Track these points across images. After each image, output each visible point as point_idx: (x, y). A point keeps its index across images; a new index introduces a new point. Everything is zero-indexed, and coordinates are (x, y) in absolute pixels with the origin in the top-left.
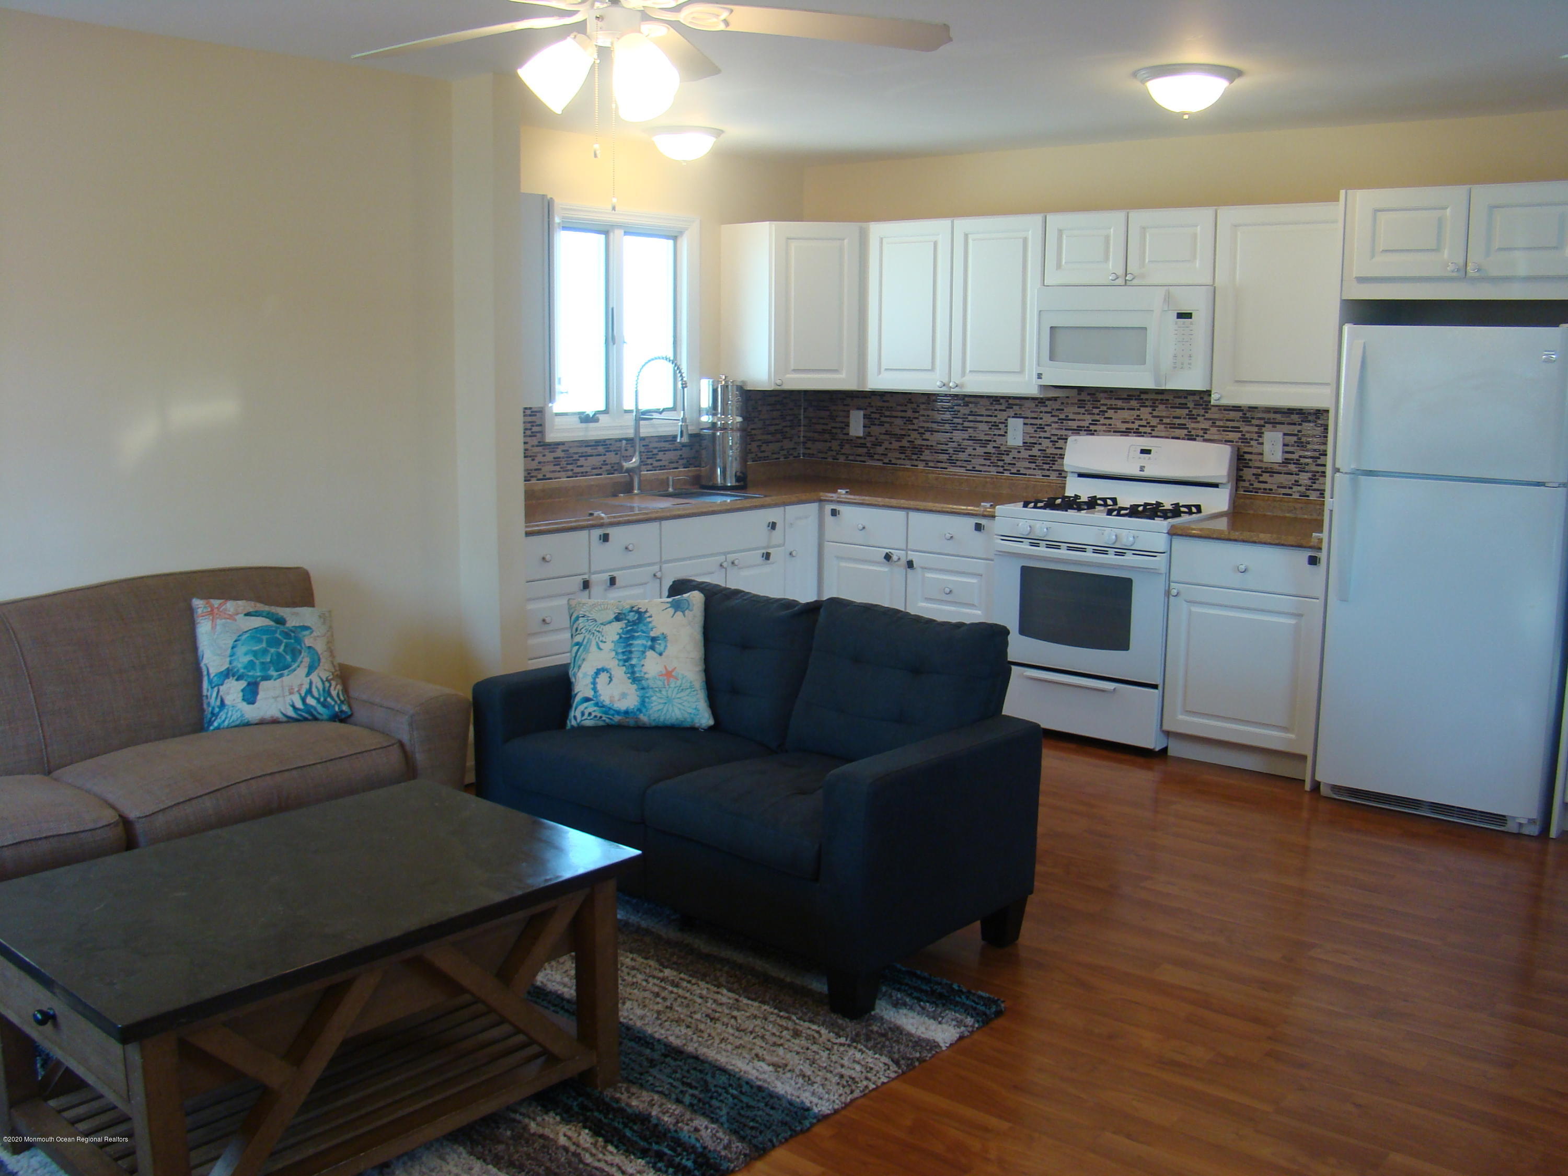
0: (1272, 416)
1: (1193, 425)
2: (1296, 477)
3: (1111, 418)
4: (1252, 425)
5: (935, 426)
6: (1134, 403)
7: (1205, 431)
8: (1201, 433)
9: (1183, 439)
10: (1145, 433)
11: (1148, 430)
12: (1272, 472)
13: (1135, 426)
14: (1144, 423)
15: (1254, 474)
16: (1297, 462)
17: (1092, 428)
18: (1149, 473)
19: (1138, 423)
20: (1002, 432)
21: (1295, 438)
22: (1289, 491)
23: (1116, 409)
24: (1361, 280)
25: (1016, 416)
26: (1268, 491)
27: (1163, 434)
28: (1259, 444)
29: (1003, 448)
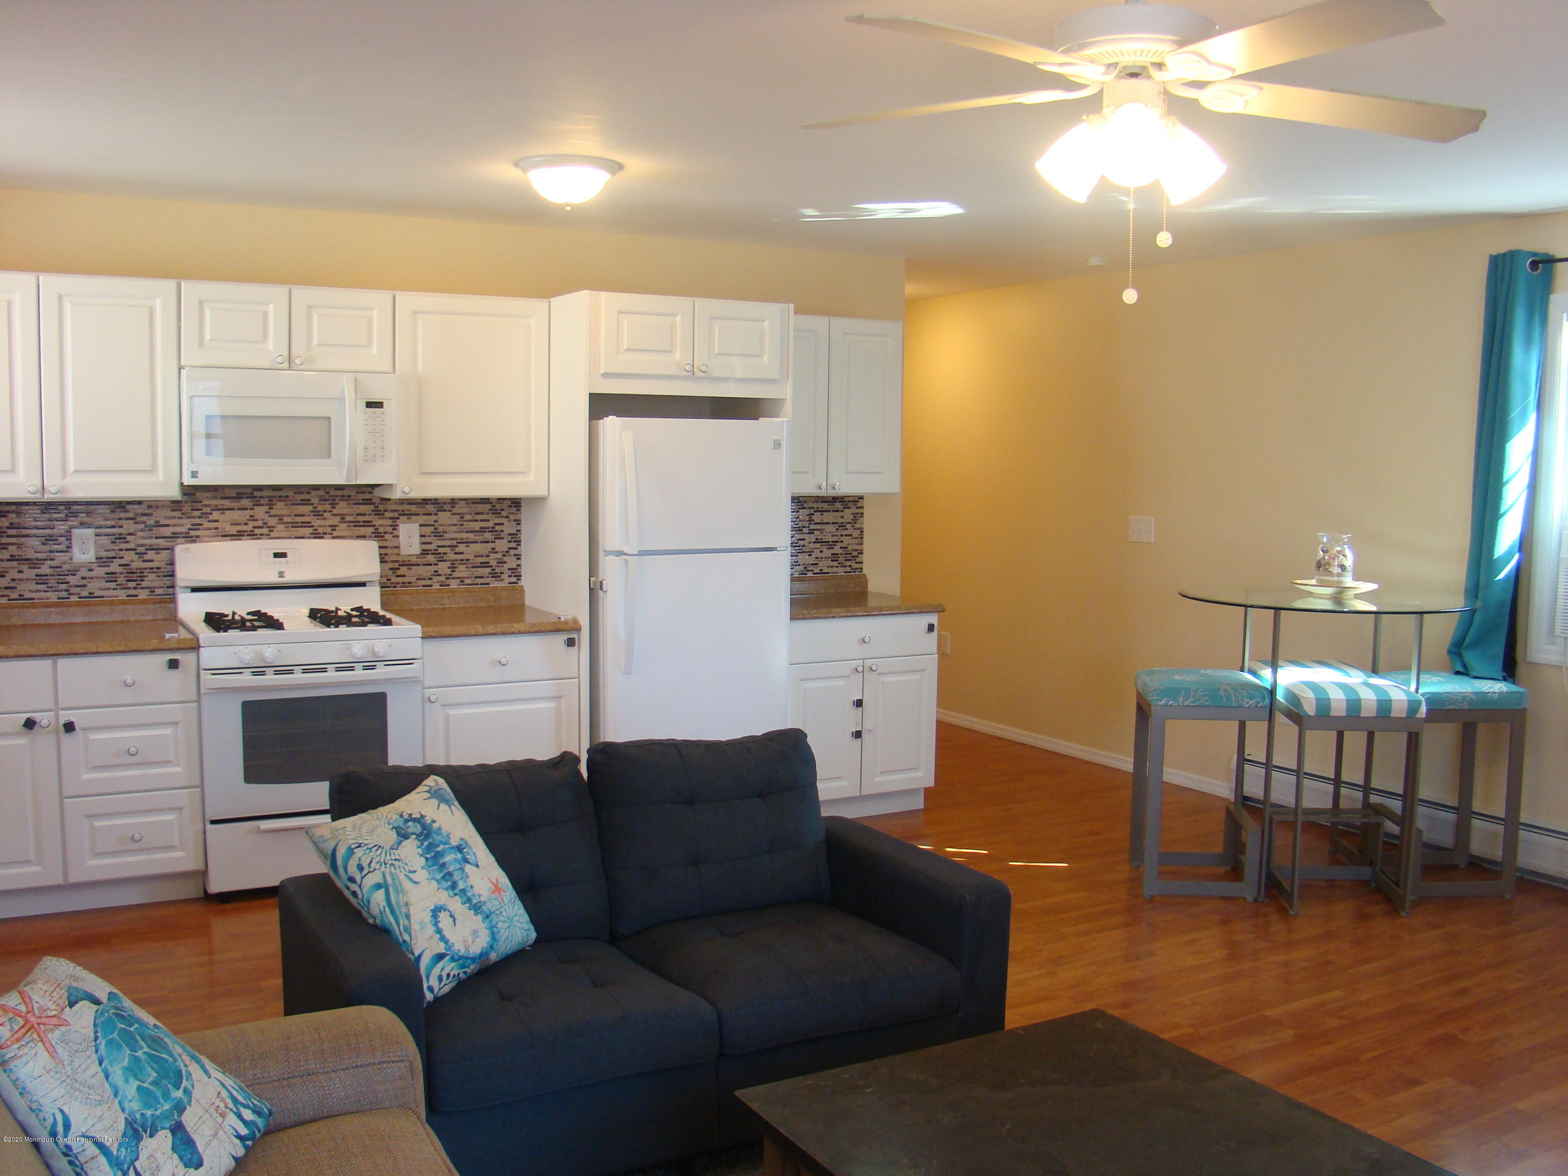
0: (406, 507)
1: (319, 522)
2: (435, 568)
3: (217, 521)
4: (386, 518)
6: (246, 502)
7: (334, 527)
8: (329, 530)
9: (309, 538)
10: (262, 535)
11: (265, 531)
12: (410, 565)
13: (249, 528)
14: (260, 523)
15: (391, 569)
16: (436, 553)
17: (193, 533)
18: (289, 578)
19: (251, 524)
20: (63, 547)
21: (432, 529)
22: (429, 582)
23: (223, 510)
24: (606, 375)
25: (82, 525)
26: (407, 585)
27: (284, 534)
28: (394, 537)
29: (66, 567)
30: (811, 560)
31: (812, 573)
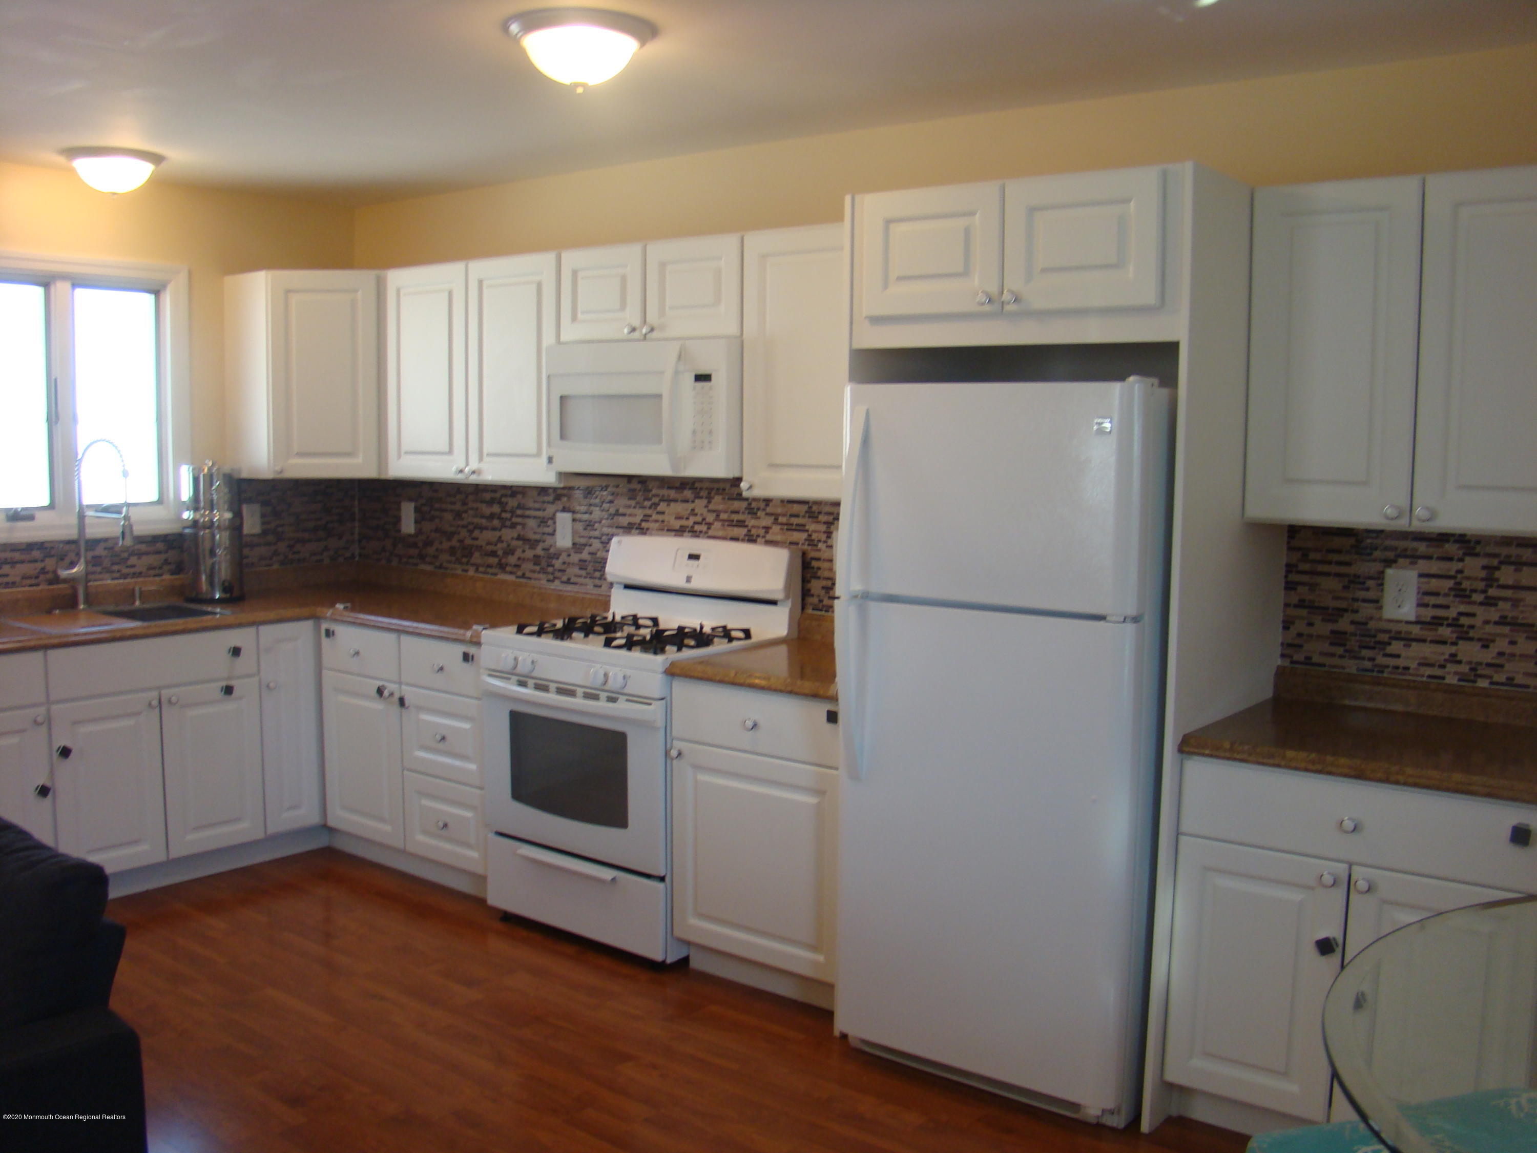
3: (663, 513)
4: (819, 522)
5: (484, 522)
6: (688, 494)
7: (767, 529)
8: (762, 532)
9: (743, 540)
10: (701, 532)
11: (704, 528)
13: (690, 523)
14: (699, 519)
15: (823, 588)
17: (644, 525)
18: (698, 584)
19: (692, 520)
20: (550, 530)
23: (669, 501)
25: (564, 510)
27: (720, 534)
28: (827, 547)
29: (552, 550)
30: (1488, 656)
31: (1488, 681)
